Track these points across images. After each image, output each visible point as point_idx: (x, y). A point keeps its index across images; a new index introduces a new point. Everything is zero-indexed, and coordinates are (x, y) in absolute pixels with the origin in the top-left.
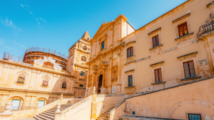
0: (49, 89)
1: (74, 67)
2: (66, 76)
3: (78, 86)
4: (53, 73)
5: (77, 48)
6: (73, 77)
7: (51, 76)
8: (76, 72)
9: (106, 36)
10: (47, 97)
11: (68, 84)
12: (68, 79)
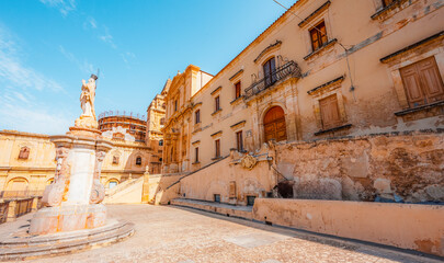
0: (121, 167)
1: (150, 135)
2: (140, 148)
3: (156, 160)
4: (124, 146)
5: (153, 108)
6: (150, 149)
7: (122, 150)
8: (154, 141)
9: (179, 92)
10: (119, 177)
11: (143, 160)
12: (142, 152)
